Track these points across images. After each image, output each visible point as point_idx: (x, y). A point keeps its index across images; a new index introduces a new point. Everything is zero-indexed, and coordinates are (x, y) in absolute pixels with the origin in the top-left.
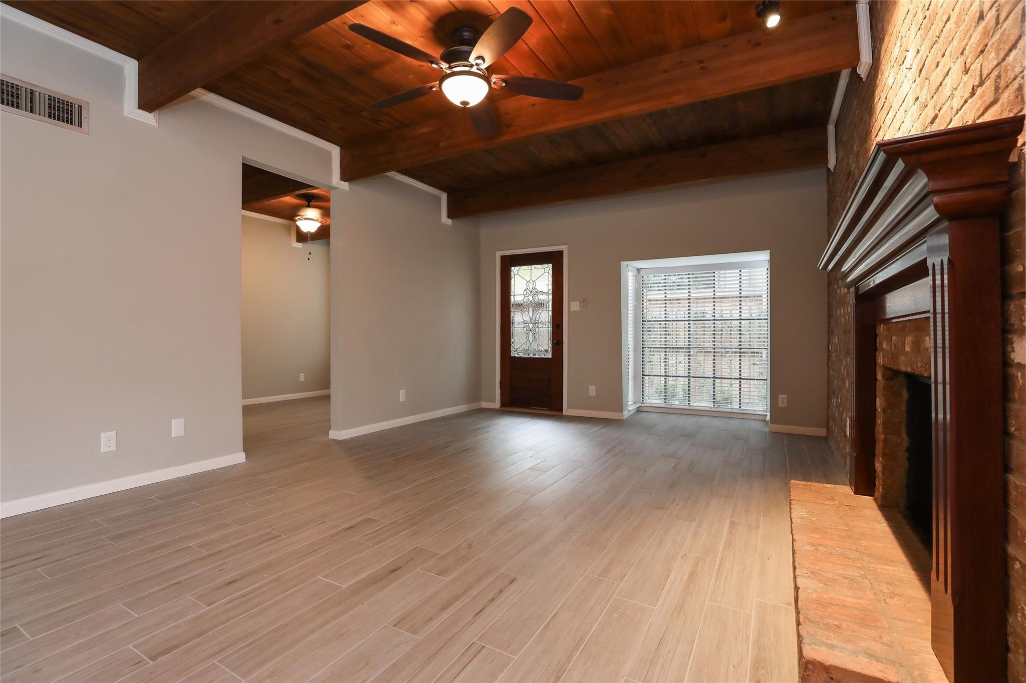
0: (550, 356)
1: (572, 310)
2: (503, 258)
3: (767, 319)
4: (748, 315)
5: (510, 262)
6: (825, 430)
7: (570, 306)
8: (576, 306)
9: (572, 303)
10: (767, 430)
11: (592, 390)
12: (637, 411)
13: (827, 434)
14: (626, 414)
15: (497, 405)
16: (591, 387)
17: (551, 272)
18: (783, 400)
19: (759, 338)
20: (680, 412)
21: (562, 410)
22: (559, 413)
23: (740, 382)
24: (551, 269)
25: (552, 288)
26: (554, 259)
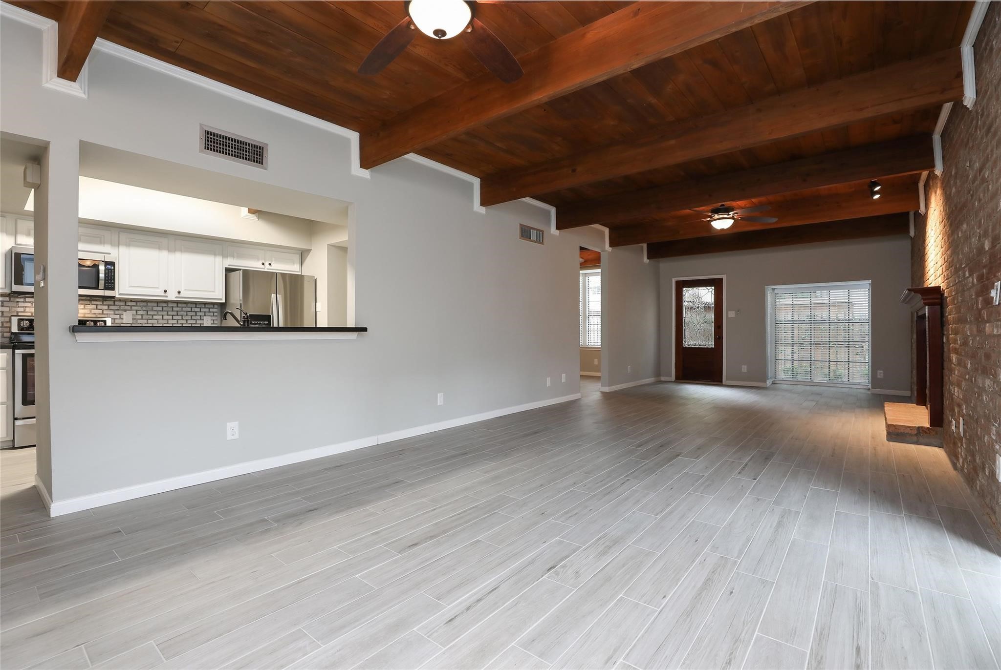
0: (713, 347)
1: (729, 316)
2: (677, 282)
3: (868, 322)
4: (843, 317)
5: (681, 285)
6: (910, 392)
7: (728, 314)
8: (732, 314)
9: (729, 312)
10: (869, 393)
11: (744, 369)
12: (773, 383)
13: (911, 395)
14: (768, 386)
15: (673, 378)
16: (743, 366)
17: (713, 292)
18: (880, 374)
19: (861, 335)
20: (805, 384)
21: (722, 382)
22: (719, 383)
23: (849, 364)
24: (713, 291)
25: (715, 302)
26: (717, 284)
